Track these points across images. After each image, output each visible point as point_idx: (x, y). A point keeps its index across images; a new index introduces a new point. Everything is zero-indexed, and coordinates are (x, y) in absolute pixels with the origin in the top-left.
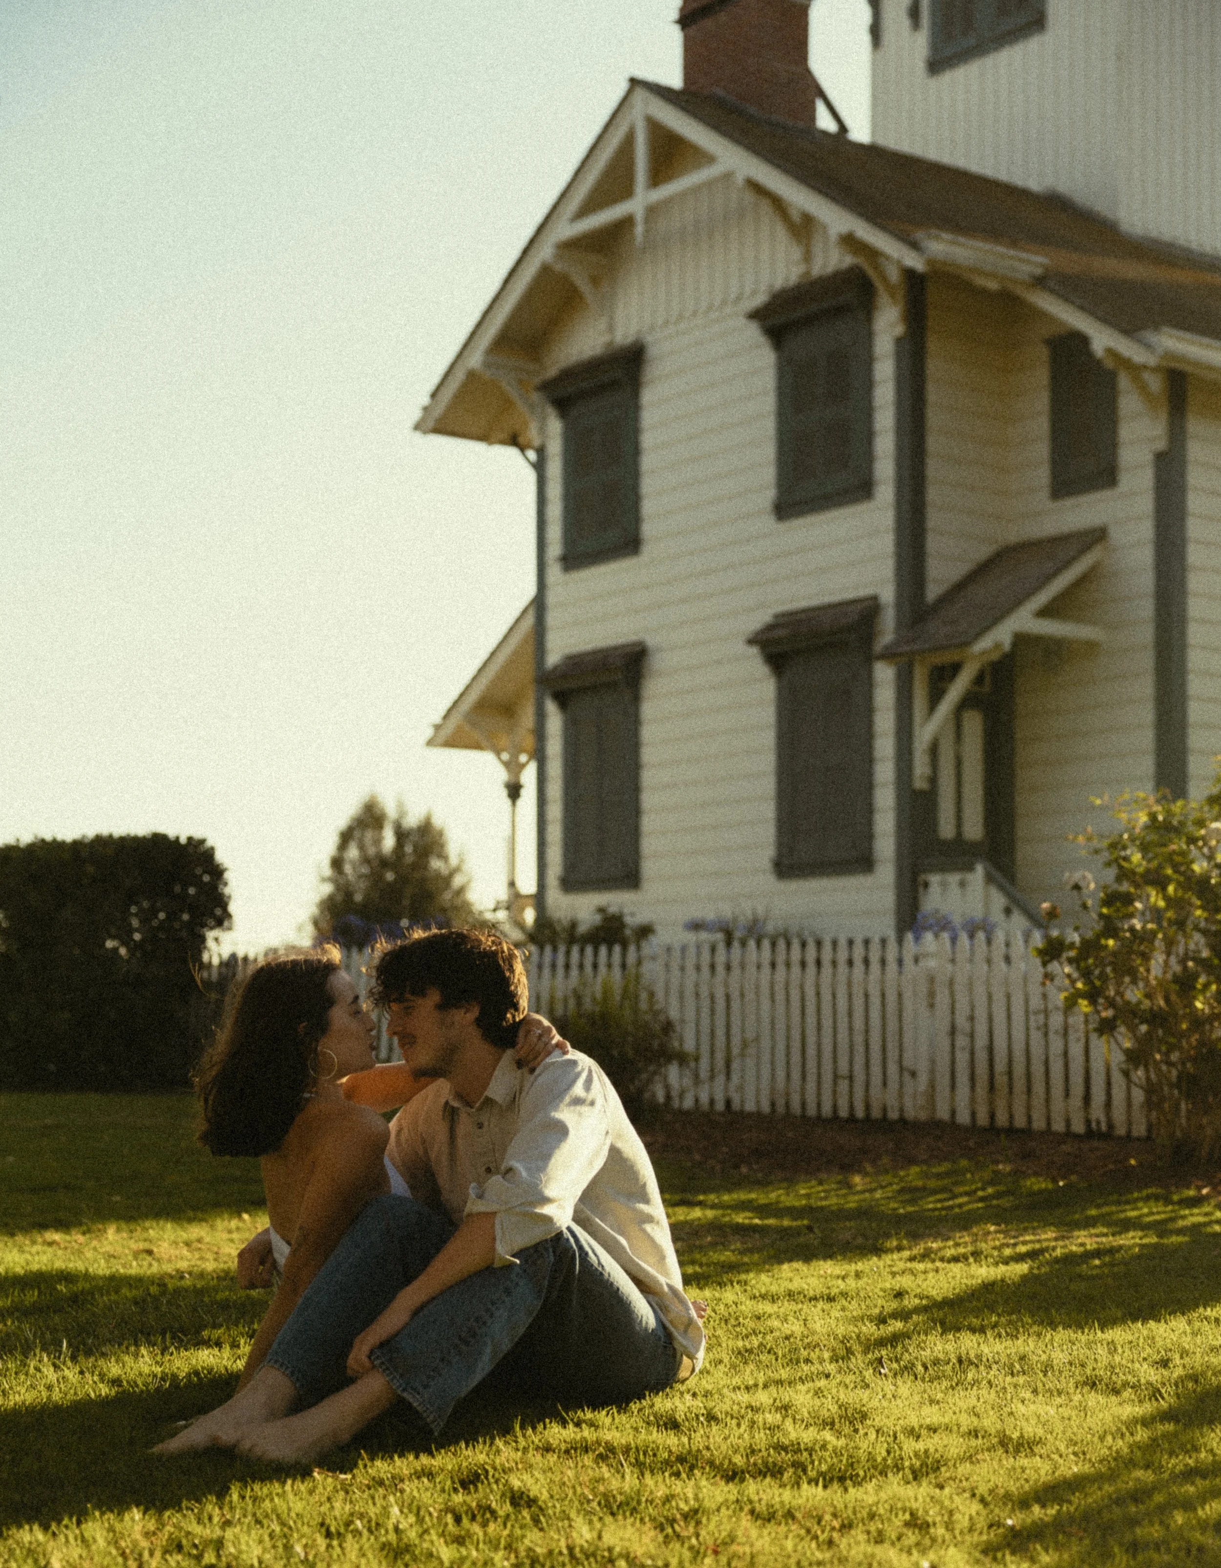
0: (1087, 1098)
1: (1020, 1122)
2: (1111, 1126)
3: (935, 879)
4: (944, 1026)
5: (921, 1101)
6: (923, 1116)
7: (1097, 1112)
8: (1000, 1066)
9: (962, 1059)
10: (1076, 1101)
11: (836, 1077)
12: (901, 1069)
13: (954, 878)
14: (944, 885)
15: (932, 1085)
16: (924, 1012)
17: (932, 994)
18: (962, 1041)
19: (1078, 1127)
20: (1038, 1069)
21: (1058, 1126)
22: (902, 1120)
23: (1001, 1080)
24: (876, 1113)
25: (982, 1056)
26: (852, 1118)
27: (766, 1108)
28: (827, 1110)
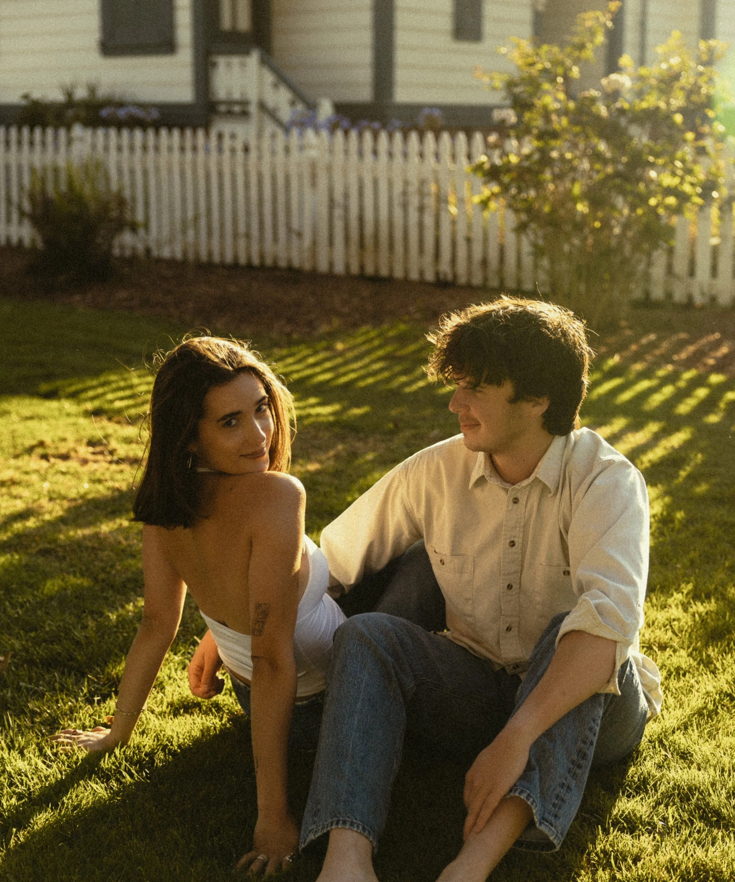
0: (437, 255)
1: (384, 272)
2: (455, 276)
3: (221, 61)
4: (324, 199)
5: (306, 255)
6: (307, 266)
7: (445, 267)
8: (369, 230)
9: (339, 225)
10: (429, 257)
11: (236, 235)
12: (289, 229)
13: (235, 60)
14: (229, 65)
15: (314, 243)
16: (307, 190)
17: (314, 176)
18: (338, 212)
19: (430, 276)
20: (398, 234)
21: (414, 276)
22: (290, 269)
23: (369, 241)
24: (269, 261)
25: (354, 224)
26: (249, 266)
27: (179, 255)
28: (229, 258)
